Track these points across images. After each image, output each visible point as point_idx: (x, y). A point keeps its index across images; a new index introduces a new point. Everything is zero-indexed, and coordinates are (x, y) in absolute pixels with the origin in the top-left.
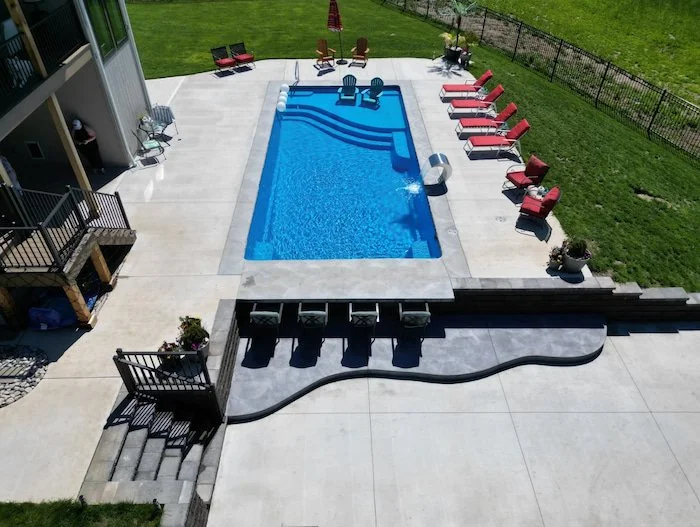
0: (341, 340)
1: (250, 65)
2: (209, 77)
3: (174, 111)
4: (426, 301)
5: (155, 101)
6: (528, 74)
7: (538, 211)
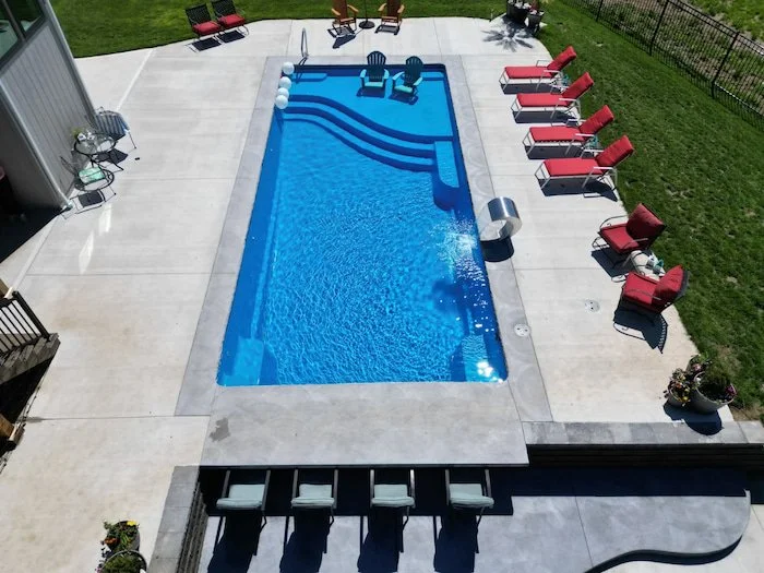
0: (358, 519)
1: (241, 29)
2: (185, 49)
3: (126, 119)
4: (485, 467)
5: (100, 103)
6: (619, 42)
7: (649, 301)
